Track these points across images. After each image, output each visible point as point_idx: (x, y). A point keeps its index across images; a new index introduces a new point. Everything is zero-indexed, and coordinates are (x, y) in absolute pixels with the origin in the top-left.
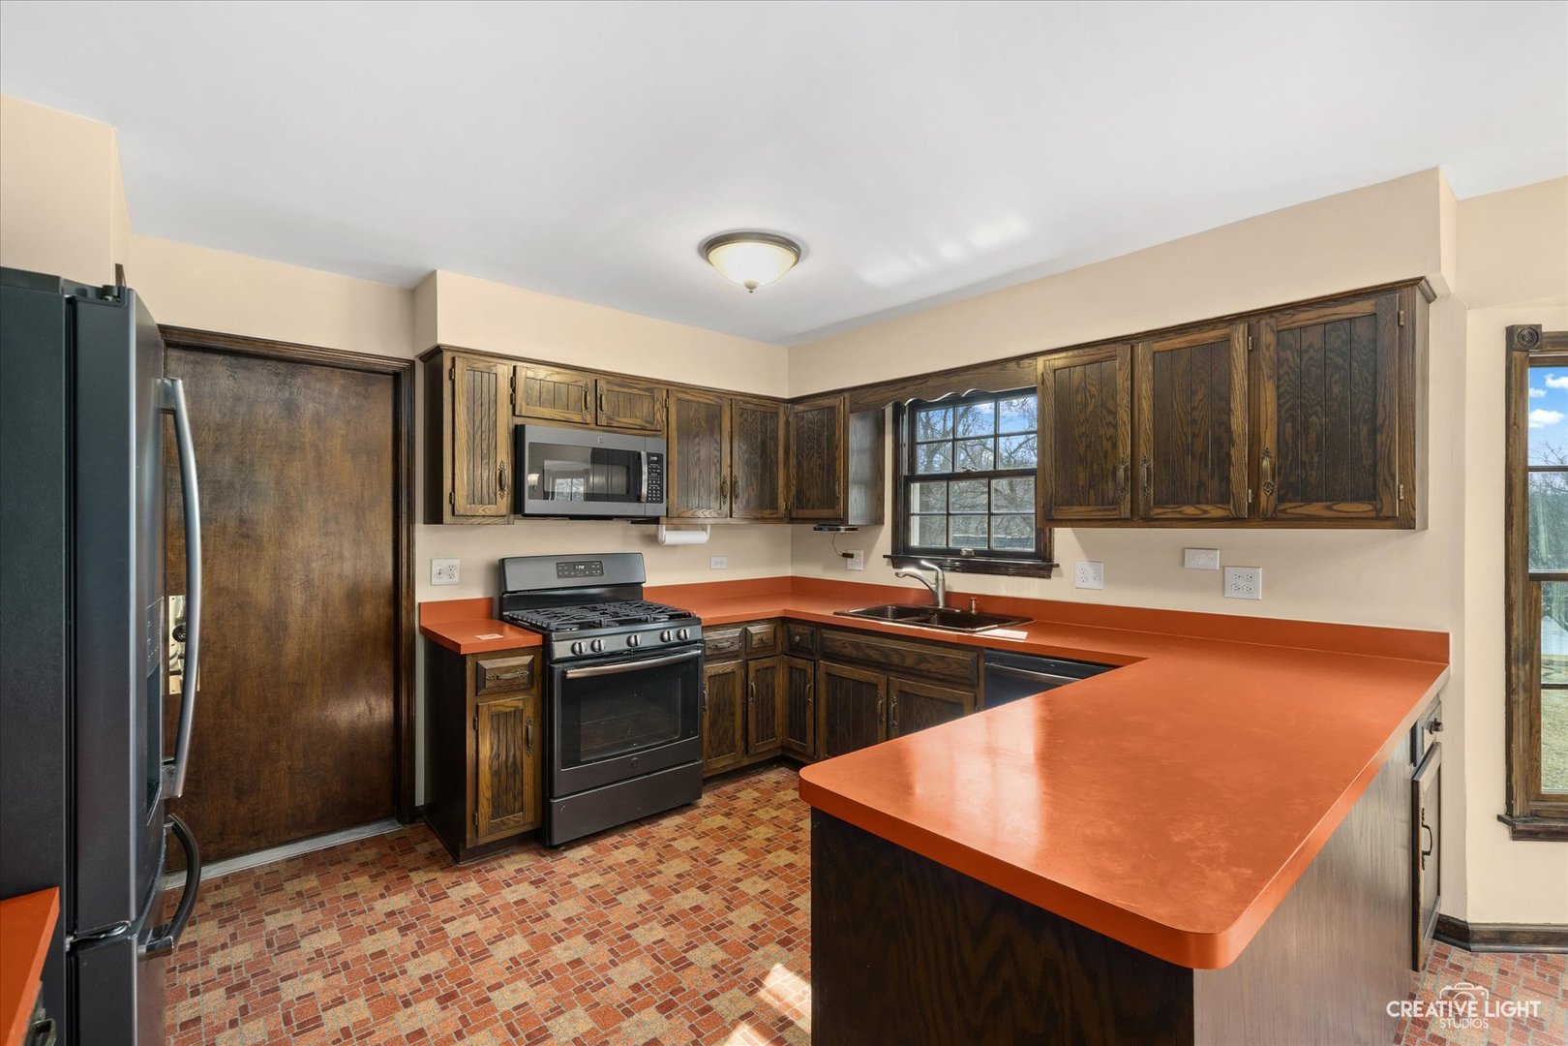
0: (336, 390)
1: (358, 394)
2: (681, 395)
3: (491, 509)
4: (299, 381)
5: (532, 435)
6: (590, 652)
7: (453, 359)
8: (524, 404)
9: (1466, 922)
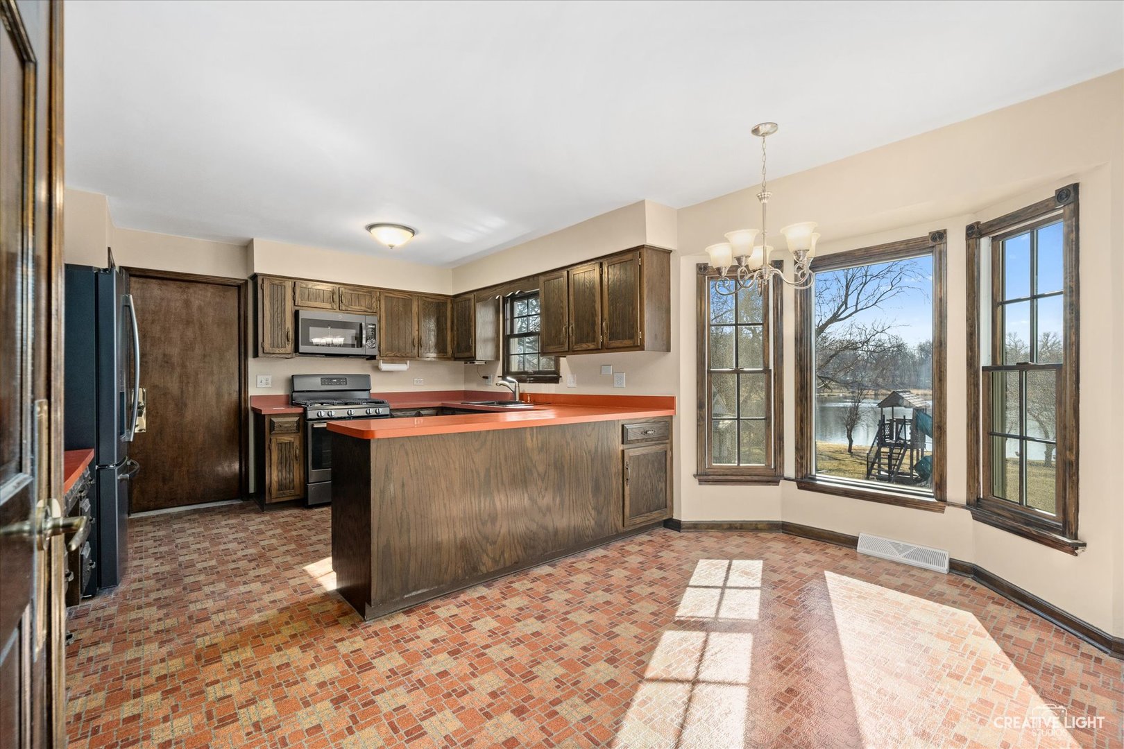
0: (209, 294)
1: (220, 296)
2: (387, 295)
3: (282, 351)
4: (191, 291)
5: (303, 315)
6: (327, 416)
7: (263, 279)
8: (300, 300)
9: (680, 521)
